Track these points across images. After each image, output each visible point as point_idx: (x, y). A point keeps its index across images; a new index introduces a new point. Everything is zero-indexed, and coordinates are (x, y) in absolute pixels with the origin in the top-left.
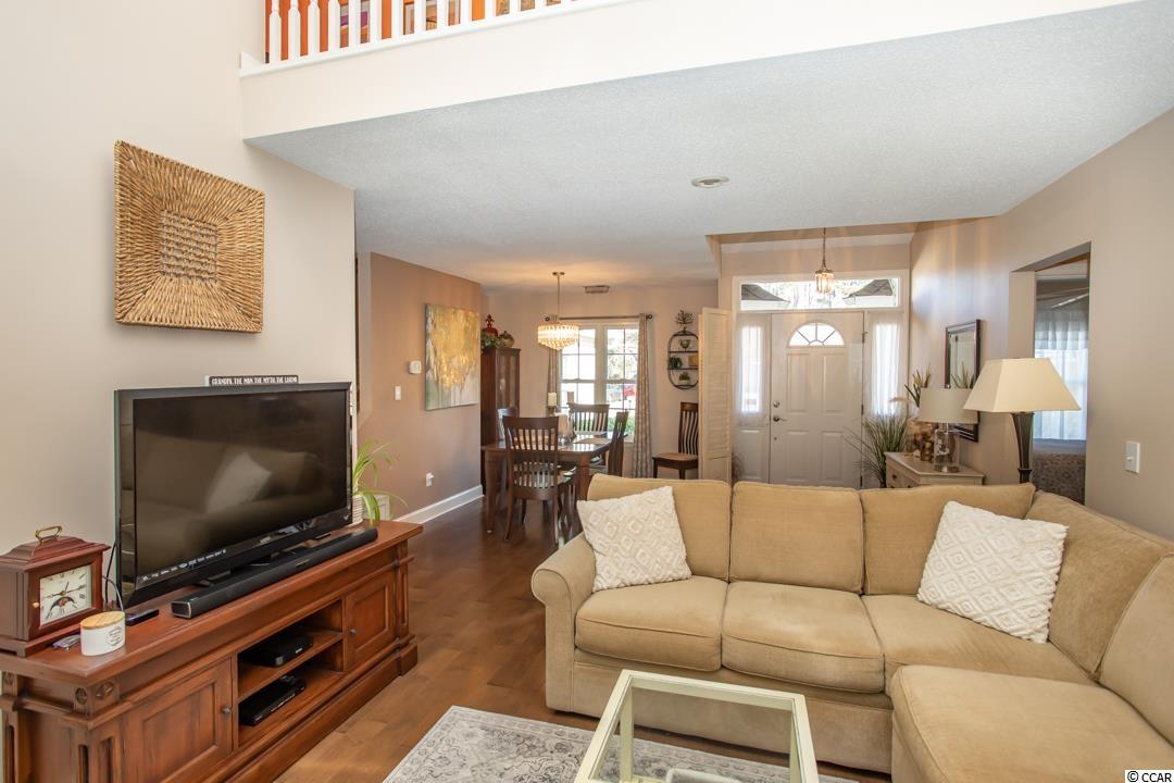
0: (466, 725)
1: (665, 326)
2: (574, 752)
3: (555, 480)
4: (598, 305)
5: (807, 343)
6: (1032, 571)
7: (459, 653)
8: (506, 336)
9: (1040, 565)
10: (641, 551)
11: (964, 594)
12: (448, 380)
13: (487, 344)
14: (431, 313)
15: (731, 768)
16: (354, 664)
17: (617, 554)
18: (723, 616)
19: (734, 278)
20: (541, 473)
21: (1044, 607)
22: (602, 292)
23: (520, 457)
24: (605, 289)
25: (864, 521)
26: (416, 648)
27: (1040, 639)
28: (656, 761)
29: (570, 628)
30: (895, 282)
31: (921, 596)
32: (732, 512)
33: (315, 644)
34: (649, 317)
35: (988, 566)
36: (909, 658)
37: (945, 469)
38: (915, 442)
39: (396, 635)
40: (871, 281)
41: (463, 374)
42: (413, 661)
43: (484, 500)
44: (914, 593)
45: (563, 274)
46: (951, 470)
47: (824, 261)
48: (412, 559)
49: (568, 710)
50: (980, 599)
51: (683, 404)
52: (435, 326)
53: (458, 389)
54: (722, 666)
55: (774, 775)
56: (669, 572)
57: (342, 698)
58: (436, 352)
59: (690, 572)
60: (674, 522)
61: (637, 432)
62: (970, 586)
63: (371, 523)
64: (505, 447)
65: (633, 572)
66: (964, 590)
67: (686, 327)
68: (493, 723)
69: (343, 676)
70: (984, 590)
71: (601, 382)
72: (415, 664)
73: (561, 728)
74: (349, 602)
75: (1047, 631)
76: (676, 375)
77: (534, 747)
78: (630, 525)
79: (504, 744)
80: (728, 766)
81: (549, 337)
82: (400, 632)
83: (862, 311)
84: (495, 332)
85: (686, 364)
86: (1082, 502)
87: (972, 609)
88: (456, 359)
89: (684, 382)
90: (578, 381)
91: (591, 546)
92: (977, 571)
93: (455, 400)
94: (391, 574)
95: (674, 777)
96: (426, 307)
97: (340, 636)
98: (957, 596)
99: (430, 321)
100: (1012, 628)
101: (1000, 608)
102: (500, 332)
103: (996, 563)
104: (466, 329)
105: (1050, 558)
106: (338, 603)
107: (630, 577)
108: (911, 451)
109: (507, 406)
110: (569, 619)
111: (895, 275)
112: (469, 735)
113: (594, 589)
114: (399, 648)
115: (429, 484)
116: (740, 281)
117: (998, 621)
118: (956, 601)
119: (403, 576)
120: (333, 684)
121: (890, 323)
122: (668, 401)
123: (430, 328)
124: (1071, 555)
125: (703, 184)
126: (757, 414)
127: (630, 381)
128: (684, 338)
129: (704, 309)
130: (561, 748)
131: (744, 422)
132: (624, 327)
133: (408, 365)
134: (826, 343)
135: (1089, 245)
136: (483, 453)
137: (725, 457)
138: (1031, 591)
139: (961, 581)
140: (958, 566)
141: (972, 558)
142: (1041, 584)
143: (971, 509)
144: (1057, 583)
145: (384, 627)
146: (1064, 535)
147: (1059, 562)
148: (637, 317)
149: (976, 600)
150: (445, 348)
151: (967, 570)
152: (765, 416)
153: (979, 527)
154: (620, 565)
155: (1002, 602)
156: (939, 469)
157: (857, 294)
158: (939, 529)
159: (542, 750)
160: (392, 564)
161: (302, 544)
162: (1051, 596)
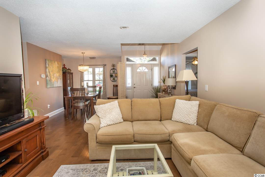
0: (66, 170)
1: (109, 67)
2: (99, 170)
3: (85, 104)
4: (93, 62)
5: (140, 71)
6: (194, 111)
7: (62, 150)
8: (69, 69)
9: (195, 110)
10: (112, 116)
11: (181, 118)
12: (53, 80)
13: (64, 71)
14: (47, 62)
15: (138, 165)
16: (26, 160)
17: (105, 118)
18: (133, 129)
19: (125, 56)
20: (81, 102)
21: (196, 118)
22: (94, 59)
23: (75, 98)
24: (95, 58)
25: (160, 105)
26: (48, 152)
27: (195, 124)
28: (120, 167)
29: (95, 138)
30: (157, 58)
31: (172, 119)
32: (132, 106)
33: (10, 157)
34: (105, 65)
35: (185, 111)
36: (174, 132)
37: (170, 95)
38: (163, 90)
39: (42, 149)
40: (153, 58)
41: (57, 79)
42: (48, 155)
43: (65, 111)
44: (171, 119)
45: (84, 53)
46: (171, 95)
47: (145, 52)
48: (46, 126)
49: (95, 159)
50: (184, 118)
51: (114, 85)
52: (49, 65)
53: (56, 82)
54: (134, 141)
55: (148, 164)
56: (119, 121)
57: (22, 172)
58: (49, 72)
59: (123, 121)
60: (119, 109)
61: (103, 92)
62: (182, 116)
63: (32, 117)
64: (71, 96)
65: (110, 122)
66: (181, 117)
67: (114, 68)
68: (74, 167)
69: (22, 165)
70: (185, 116)
71: (94, 80)
72: (48, 156)
73: (94, 164)
74: (24, 141)
75: (196, 123)
76: (112, 78)
77: (87, 171)
78: (108, 110)
79: (78, 173)
80: (137, 164)
81: (81, 69)
82: (43, 147)
83: (151, 64)
84: (66, 68)
85: (114, 76)
86: (197, 97)
87: (183, 120)
88: (55, 74)
89: (114, 80)
90: (88, 80)
91: (99, 117)
92: (183, 112)
93: (56, 85)
94: (39, 131)
95: (128, 170)
96: (46, 60)
97: (20, 152)
98: (180, 118)
99: (47, 64)
100: (191, 123)
101: (188, 119)
102: (67, 69)
103: (187, 110)
104: (58, 67)
105: (196, 108)
106: (20, 142)
107: (109, 123)
108: (162, 92)
109: (70, 86)
110: (95, 136)
111: (157, 57)
112: (67, 173)
113: (100, 127)
114: (42, 152)
115: (49, 108)
116: (126, 57)
117: (188, 122)
118: (180, 119)
119: (43, 131)
120: (18, 169)
121: (157, 66)
122: (110, 84)
123: (47, 66)
124: (200, 107)
125: (122, 28)
126: (130, 87)
127: (101, 80)
128: (114, 70)
129: (119, 62)
130: (95, 170)
131: (128, 88)
132: (99, 68)
133: (41, 75)
134: (144, 71)
135: (197, 48)
136: (64, 98)
137: (124, 96)
138: (194, 115)
139: (181, 115)
140: (180, 112)
141: (182, 110)
142: (195, 113)
143: (181, 100)
144: (198, 113)
145: (37, 147)
146: (199, 103)
147: (198, 109)
148: (102, 65)
149: (184, 119)
150: (52, 71)
151: (181, 113)
152: (132, 87)
153: (183, 104)
154: (107, 121)
155: (189, 118)
156: (169, 95)
157: (150, 61)
158: (175, 105)
159: (89, 171)
160: (39, 129)
161: (4, 126)
162: (197, 116)
